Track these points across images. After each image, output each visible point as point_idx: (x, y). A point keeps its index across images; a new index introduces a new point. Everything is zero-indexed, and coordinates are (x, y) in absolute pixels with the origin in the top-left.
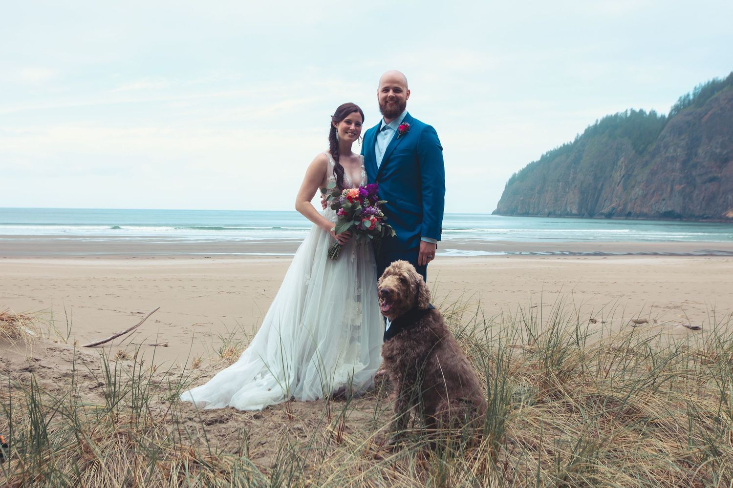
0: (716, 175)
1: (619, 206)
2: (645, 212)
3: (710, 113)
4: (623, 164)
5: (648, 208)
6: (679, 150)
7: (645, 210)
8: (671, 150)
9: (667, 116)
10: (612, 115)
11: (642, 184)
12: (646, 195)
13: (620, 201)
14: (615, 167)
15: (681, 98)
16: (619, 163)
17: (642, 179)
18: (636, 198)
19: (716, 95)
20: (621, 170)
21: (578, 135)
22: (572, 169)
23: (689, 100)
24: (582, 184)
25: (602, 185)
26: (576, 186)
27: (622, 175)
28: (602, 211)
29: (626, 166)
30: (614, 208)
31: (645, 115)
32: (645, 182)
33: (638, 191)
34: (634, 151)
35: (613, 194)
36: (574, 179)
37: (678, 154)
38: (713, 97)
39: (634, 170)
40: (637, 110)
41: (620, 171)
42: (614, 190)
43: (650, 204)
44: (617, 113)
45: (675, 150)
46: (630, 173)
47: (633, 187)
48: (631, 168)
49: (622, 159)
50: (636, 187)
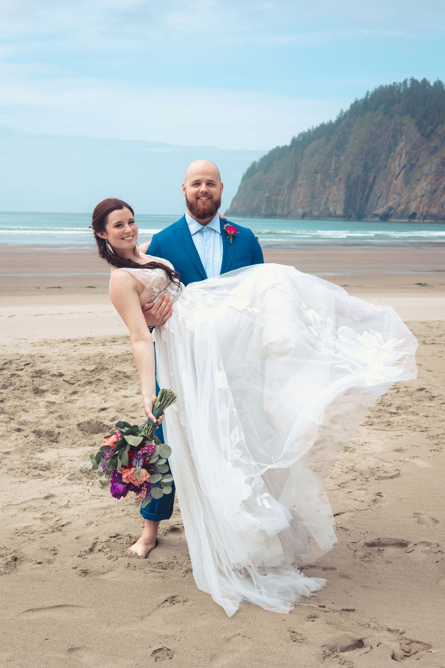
1: (399, 205)
2: (434, 212)
4: (404, 151)
5: (437, 208)
7: (434, 210)
10: (386, 86)
11: (430, 177)
12: (435, 191)
13: (401, 198)
14: (392, 154)
16: (398, 149)
17: (431, 170)
18: (423, 196)
20: (400, 158)
21: (342, 111)
22: (334, 157)
24: (349, 177)
25: (375, 178)
26: (341, 179)
27: (402, 165)
28: (377, 212)
29: (407, 153)
30: (391, 208)
32: (434, 174)
33: (423, 186)
34: (418, 135)
35: (389, 190)
36: (337, 170)
39: (418, 158)
41: (400, 161)
42: (390, 184)
43: (440, 202)
46: (413, 162)
47: (419, 180)
48: (415, 155)
49: (402, 144)
50: (422, 180)
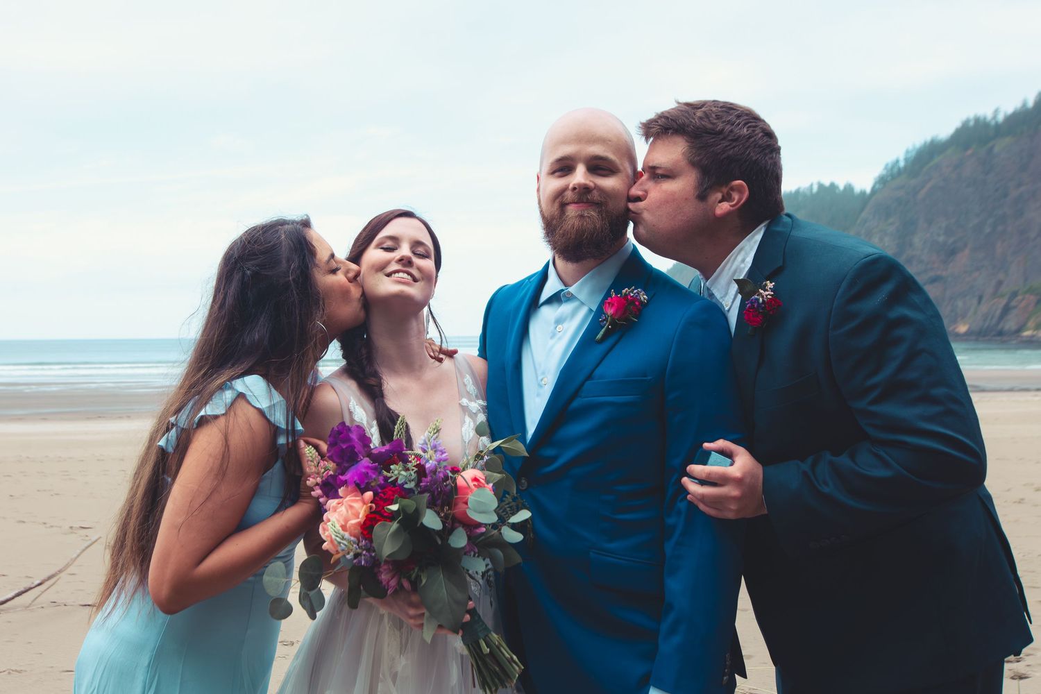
0: (939, 273)
3: (929, 185)
6: (887, 239)
8: (876, 240)
9: (868, 190)
15: (887, 165)
19: (937, 160)
23: (899, 169)
31: (837, 191)
37: (886, 245)
38: (932, 163)
40: (827, 183)
44: (799, 188)
45: (881, 240)
